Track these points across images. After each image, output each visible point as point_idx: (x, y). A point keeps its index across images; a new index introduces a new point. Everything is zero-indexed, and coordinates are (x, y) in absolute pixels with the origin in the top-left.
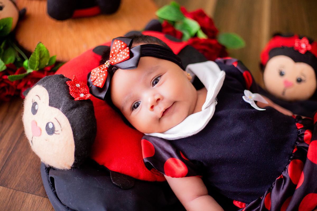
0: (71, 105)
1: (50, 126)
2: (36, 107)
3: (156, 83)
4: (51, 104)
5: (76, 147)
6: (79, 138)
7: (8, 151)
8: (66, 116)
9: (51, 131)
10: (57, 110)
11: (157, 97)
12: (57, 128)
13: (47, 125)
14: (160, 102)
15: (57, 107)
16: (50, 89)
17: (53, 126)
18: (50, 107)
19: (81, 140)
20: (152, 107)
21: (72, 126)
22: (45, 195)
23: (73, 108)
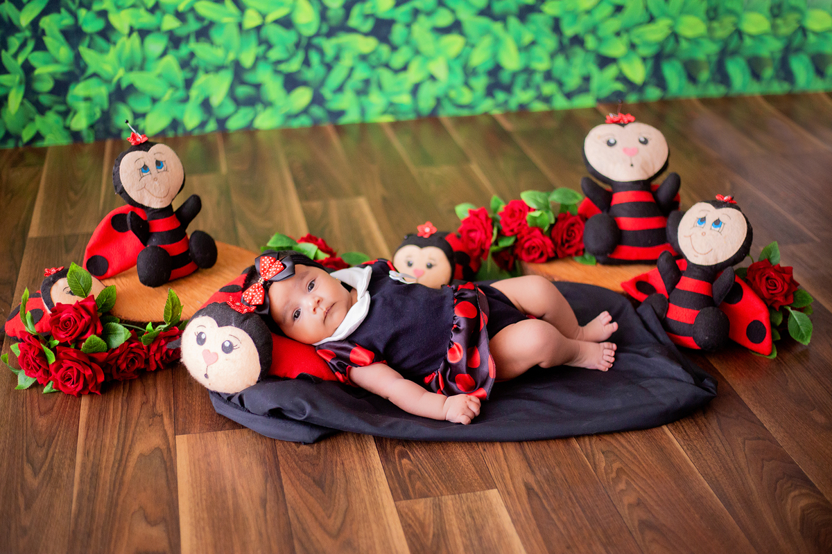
0: (242, 318)
1: (227, 344)
2: (203, 336)
3: (312, 288)
4: (220, 325)
5: (259, 355)
6: (260, 344)
7: (170, 411)
8: (241, 328)
9: (228, 349)
10: (229, 327)
11: (317, 299)
12: (235, 342)
13: (223, 345)
14: (320, 303)
15: (228, 324)
16: (213, 315)
17: (230, 343)
18: (221, 328)
19: (262, 345)
20: (314, 310)
21: (250, 335)
22: (235, 425)
23: (244, 320)
